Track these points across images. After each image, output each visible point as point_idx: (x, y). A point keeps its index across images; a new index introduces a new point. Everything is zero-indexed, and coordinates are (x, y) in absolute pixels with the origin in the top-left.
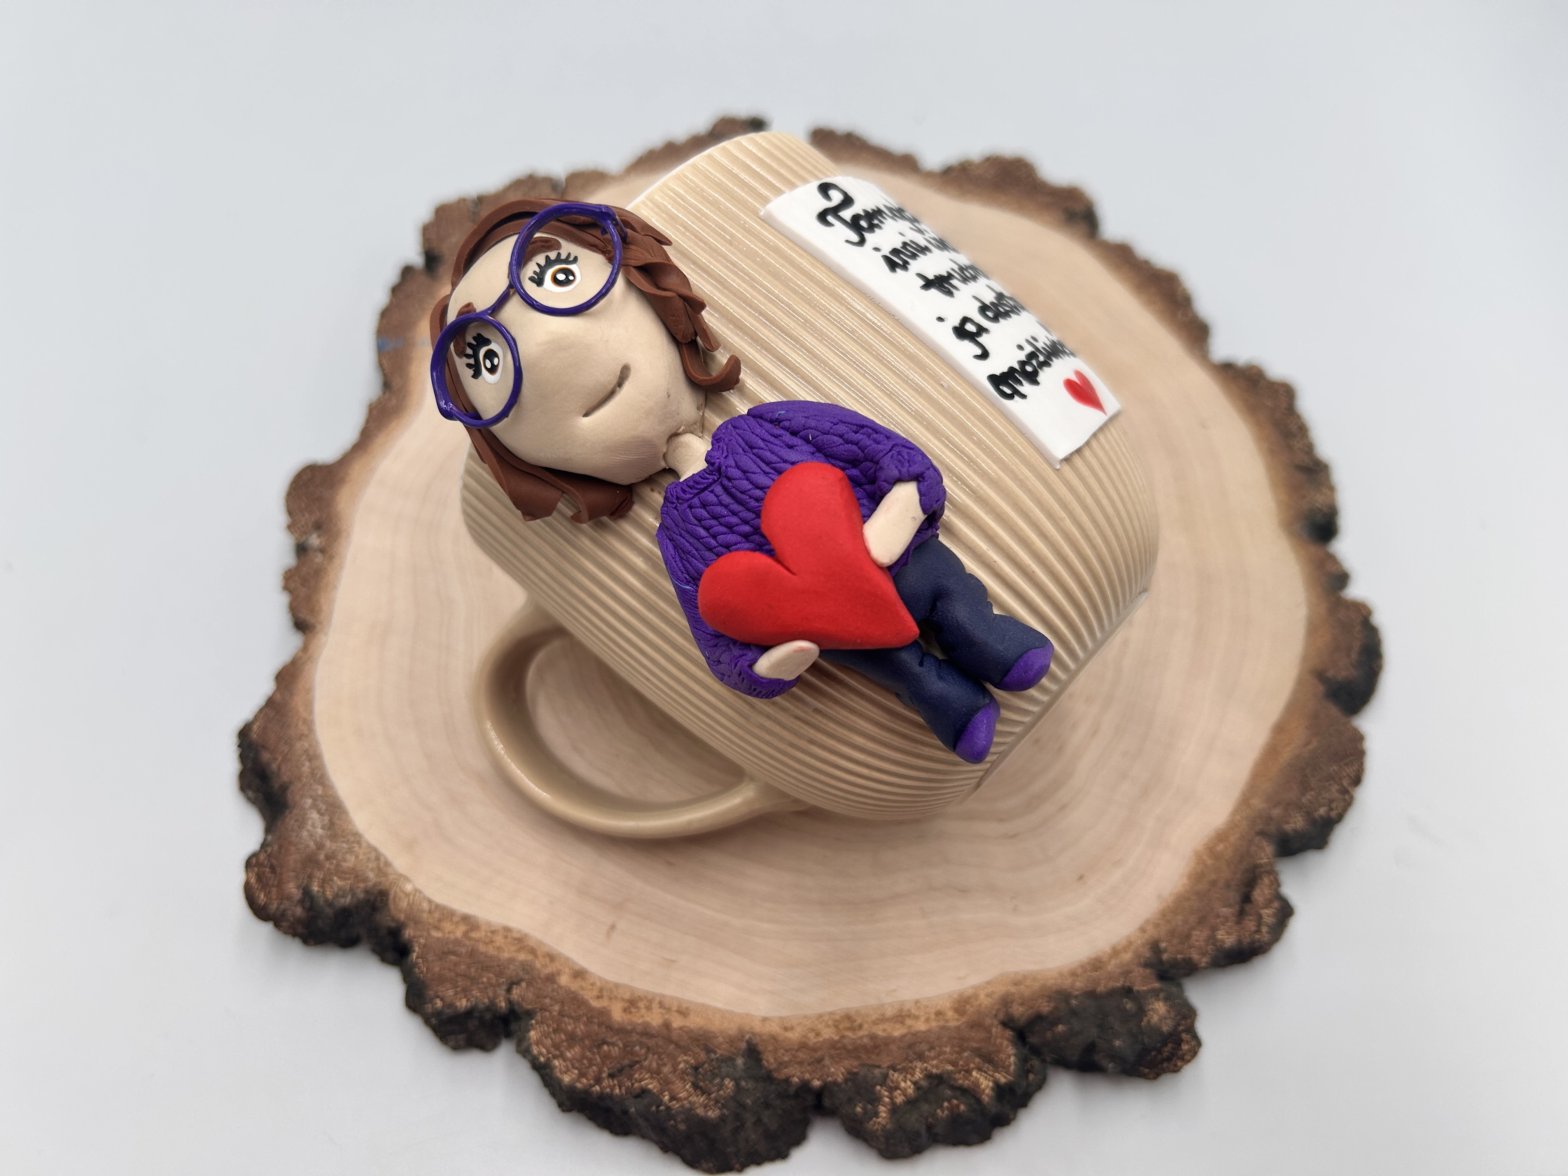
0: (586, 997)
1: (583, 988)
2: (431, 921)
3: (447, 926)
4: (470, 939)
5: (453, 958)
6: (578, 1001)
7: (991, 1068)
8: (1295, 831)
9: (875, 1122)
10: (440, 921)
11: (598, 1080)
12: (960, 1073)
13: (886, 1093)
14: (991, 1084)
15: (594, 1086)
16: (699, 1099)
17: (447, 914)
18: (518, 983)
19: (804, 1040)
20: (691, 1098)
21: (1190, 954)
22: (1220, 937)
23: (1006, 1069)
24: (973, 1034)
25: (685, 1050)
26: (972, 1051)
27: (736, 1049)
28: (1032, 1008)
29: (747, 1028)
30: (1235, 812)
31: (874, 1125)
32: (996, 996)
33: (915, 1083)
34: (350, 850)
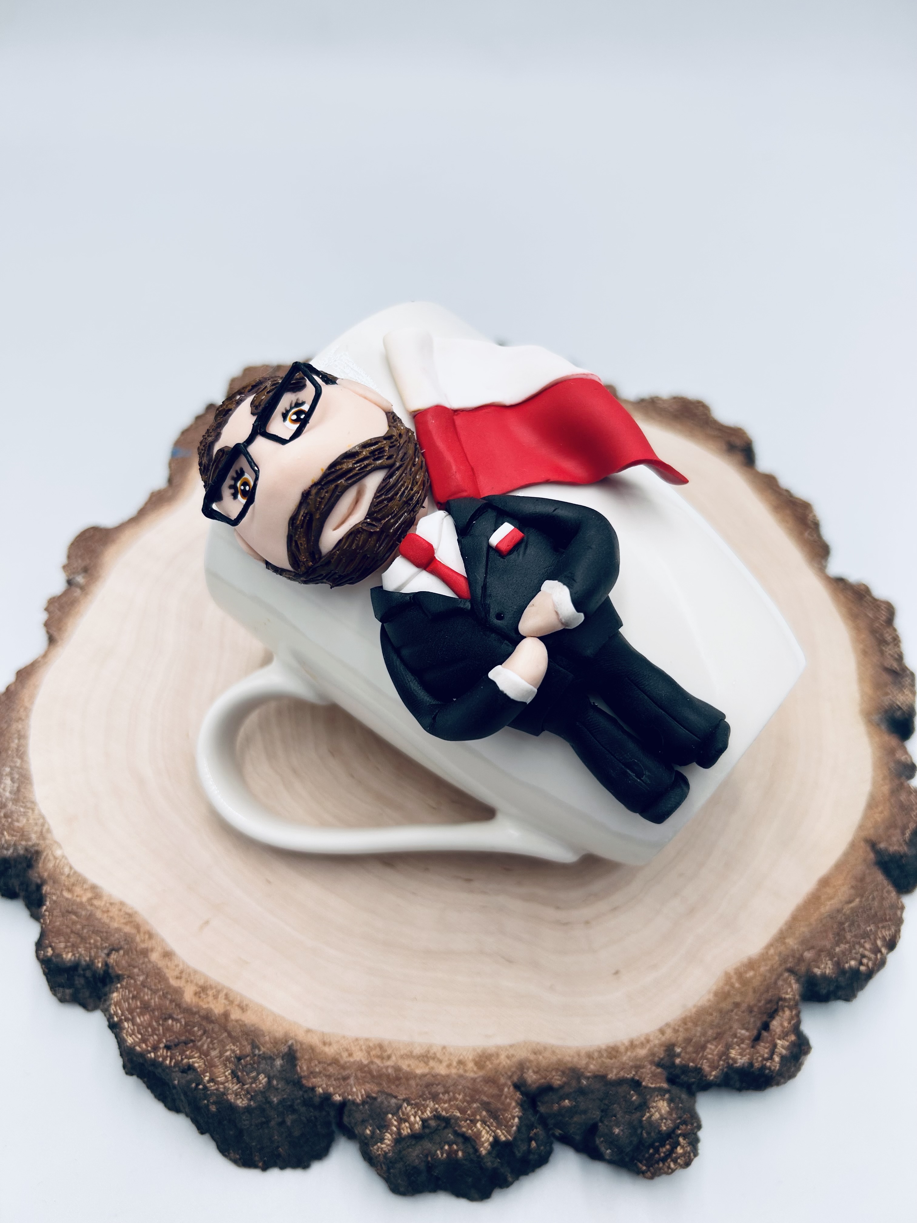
0: (168, 975)
1: (167, 967)
2: (66, 883)
3: (78, 890)
4: (92, 905)
5: (74, 917)
6: (160, 977)
7: (495, 1124)
8: (824, 976)
9: (379, 1148)
10: (73, 885)
11: (155, 1049)
12: (466, 1121)
13: (395, 1123)
14: (491, 1139)
15: (150, 1052)
16: (233, 1087)
17: (81, 881)
18: (117, 950)
19: (337, 1056)
20: (226, 1084)
21: (702, 1064)
22: (732, 1055)
23: (508, 1127)
24: (486, 1089)
25: (234, 1040)
26: (481, 1104)
27: (277, 1050)
28: (545, 1078)
29: (292, 1035)
30: (770, 945)
31: (378, 1151)
32: (514, 1060)
33: (424, 1121)
34: (25, 814)
